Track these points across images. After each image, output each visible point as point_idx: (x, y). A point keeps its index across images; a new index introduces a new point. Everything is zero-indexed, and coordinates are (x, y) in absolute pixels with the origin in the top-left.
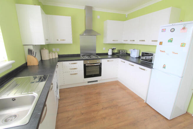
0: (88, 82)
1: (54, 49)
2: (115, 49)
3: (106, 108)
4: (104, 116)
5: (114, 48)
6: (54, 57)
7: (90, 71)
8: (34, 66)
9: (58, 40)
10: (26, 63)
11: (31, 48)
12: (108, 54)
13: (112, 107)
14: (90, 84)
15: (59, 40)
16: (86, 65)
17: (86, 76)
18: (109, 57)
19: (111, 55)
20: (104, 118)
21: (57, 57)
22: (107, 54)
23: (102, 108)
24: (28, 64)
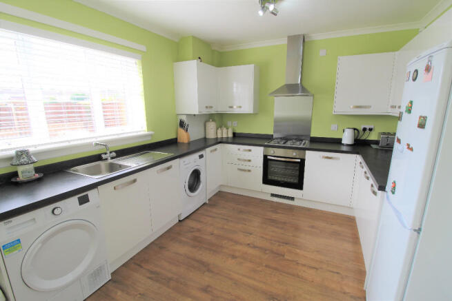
0: (273, 195)
1: (229, 124)
2: (371, 130)
3: (255, 247)
4: (237, 254)
5: (368, 127)
6: (225, 136)
7: (277, 172)
8: (183, 143)
9: (231, 107)
10: (176, 139)
11: (184, 118)
12: (343, 142)
13: (267, 252)
14: (276, 199)
15: (235, 107)
16: (269, 157)
17: (267, 180)
18: (344, 148)
19: (348, 145)
20: (234, 257)
21: (230, 135)
22: (338, 141)
23: (249, 244)
24: (179, 140)
